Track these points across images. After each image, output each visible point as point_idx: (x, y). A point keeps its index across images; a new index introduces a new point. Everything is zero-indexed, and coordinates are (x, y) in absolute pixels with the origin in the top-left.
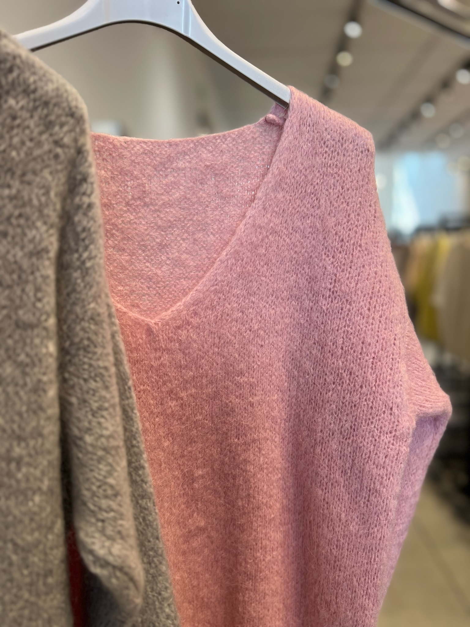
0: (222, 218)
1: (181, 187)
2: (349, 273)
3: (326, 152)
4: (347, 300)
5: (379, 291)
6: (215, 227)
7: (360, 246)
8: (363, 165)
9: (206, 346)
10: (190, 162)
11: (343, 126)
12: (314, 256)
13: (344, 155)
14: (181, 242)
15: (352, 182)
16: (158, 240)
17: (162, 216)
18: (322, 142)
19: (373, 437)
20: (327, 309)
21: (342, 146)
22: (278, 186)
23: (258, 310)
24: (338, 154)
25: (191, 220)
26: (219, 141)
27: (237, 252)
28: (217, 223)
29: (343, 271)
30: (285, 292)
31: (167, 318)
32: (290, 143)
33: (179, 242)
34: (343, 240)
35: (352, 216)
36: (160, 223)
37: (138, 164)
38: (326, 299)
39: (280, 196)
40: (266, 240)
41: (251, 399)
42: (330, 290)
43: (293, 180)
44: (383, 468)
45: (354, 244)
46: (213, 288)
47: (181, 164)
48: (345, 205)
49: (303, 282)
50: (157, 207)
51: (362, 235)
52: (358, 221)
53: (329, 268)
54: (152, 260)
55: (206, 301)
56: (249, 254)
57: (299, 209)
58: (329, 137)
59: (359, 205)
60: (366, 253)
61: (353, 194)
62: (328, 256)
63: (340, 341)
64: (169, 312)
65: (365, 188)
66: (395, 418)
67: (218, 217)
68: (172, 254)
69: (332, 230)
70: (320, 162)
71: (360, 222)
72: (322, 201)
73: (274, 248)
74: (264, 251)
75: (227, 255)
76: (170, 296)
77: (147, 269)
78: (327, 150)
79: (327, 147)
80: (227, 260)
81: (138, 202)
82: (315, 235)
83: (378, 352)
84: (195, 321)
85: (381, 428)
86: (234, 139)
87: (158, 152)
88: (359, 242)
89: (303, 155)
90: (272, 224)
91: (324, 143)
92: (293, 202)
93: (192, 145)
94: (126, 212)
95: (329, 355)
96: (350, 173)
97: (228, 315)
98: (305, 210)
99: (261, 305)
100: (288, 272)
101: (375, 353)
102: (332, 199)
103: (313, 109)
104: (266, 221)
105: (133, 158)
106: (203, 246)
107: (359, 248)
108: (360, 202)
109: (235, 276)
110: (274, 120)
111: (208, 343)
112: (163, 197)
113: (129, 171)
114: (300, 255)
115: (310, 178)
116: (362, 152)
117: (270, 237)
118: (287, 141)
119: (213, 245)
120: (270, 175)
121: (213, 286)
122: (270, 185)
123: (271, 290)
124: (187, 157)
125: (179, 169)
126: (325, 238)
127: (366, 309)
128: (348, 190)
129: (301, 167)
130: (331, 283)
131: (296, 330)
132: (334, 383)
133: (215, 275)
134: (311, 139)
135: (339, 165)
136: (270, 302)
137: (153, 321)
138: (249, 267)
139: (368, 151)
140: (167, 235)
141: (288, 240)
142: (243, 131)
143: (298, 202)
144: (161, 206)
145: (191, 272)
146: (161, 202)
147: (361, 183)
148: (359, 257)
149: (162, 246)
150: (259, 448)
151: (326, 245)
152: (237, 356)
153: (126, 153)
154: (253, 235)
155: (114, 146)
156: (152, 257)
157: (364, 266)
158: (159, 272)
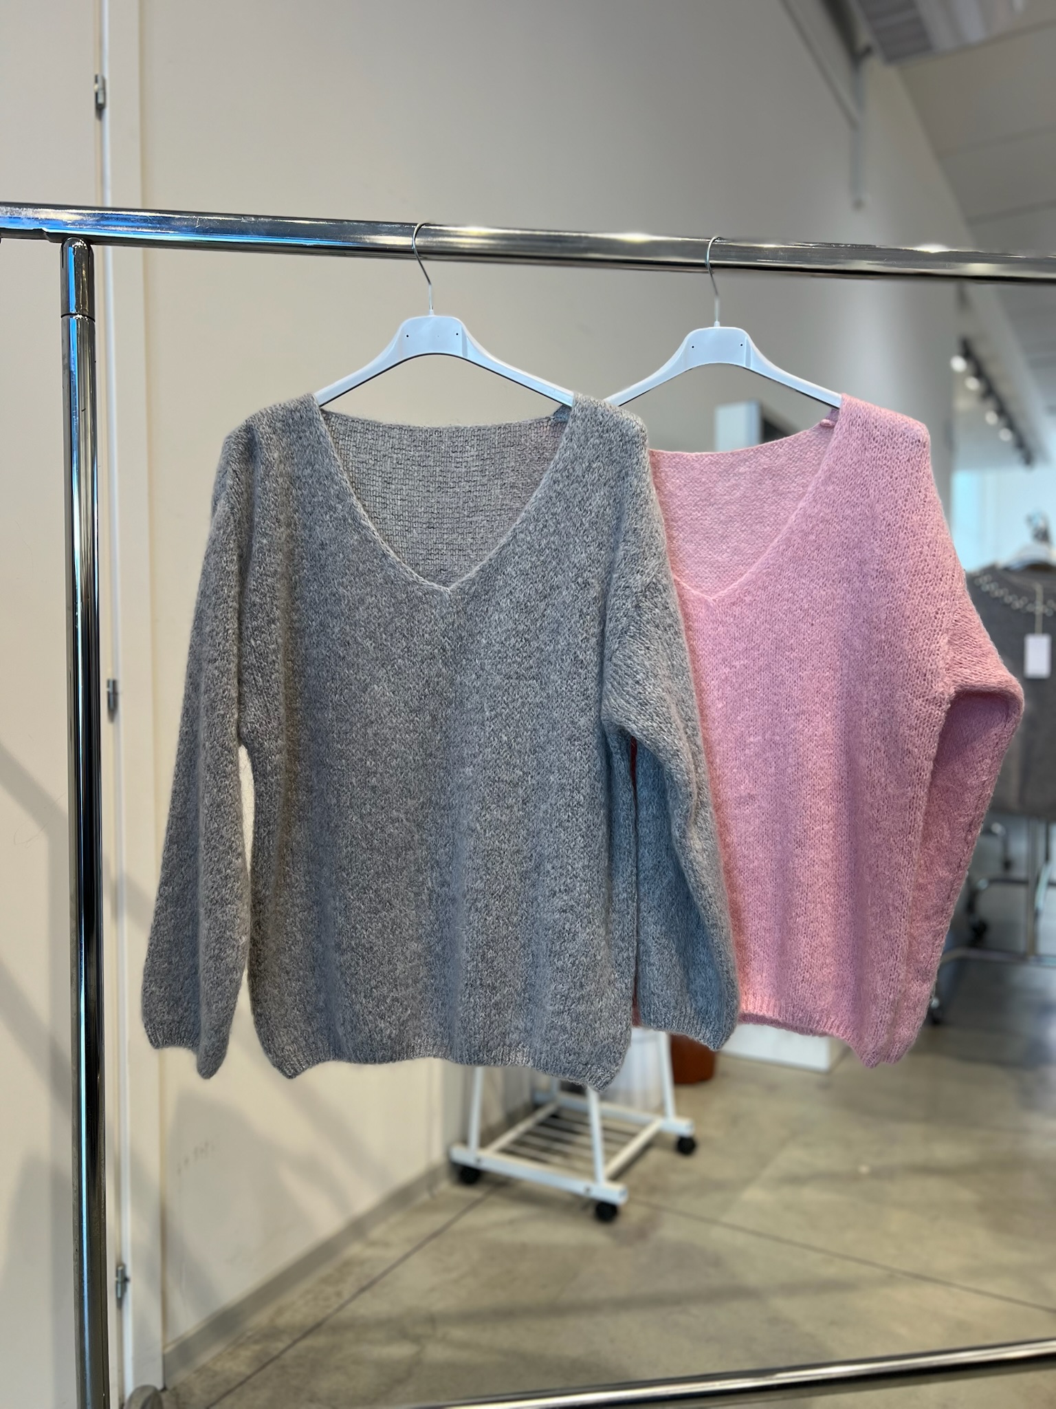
0: (778, 512)
1: (742, 488)
2: (895, 553)
3: (875, 447)
4: (891, 579)
5: (923, 569)
6: (772, 519)
7: (906, 528)
8: (913, 456)
9: (758, 622)
10: (750, 467)
11: (894, 422)
12: (863, 541)
13: (894, 448)
14: (740, 533)
15: (901, 471)
16: (720, 532)
17: (724, 512)
18: (872, 439)
19: (907, 701)
20: (874, 588)
21: (891, 439)
22: (828, 480)
23: (809, 591)
24: (888, 447)
25: (750, 514)
26: (776, 447)
27: (789, 539)
28: (774, 516)
29: (889, 553)
30: (836, 575)
31: (723, 595)
32: (840, 442)
33: (738, 533)
34: (889, 525)
35: (900, 502)
36: (722, 518)
37: (706, 472)
38: (874, 579)
39: (830, 488)
40: (817, 528)
41: (801, 673)
42: (877, 570)
43: (843, 474)
44: (916, 729)
45: (900, 527)
46: (765, 571)
47: (742, 470)
48: (893, 492)
49: (854, 566)
50: (720, 506)
51: (908, 518)
52: (905, 506)
53: (877, 550)
54: (714, 549)
55: (759, 582)
56: (799, 541)
57: (849, 499)
58: (879, 433)
59: (907, 492)
60: (912, 534)
61: (902, 482)
62: (876, 540)
63: (883, 617)
64: (725, 591)
65: (914, 476)
66: (928, 684)
67: (774, 511)
68: (733, 543)
69: (880, 516)
70: (869, 456)
71: (907, 507)
72: (871, 491)
73: (825, 534)
74: (814, 538)
75: (778, 542)
76: (729, 579)
77: (710, 557)
78: (877, 444)
79: (877, 442)
80: (779, 546)
81: (705, 503)
82: (864, 522)
83: (916, 624)
84: (748, 599)
85: (915, 692)
86: (790, 444)
87: (722, 462)
88: (906, 525)
89: (853, 452)
90: (821, 514)
91: (874, 439)
92: (843, 493)
93: (752, 453)
94: (694, 511)
95: (875, 630)
96: (899, 463)
97: (779, 595)
98: (855, 500)
99: (811, 586)
100: (839, 556)
101: (913, 625)
102: (881, 488)
103: (863, 411)
104: (816, 511)
105: (702, 468)
106: (759, 536)
107: (905, 531)
108: (908, 489)
109: (786, 560)
110: (828, 424)
111: (761, 620)
112: (726, 497)
113: (698, 479)
114: (851, 540)
115: (859, 471)
116: (912, 444)
117: (820, 525)
118: (836, 441)
119: (769, 535)
120: (820, 472)
121: (765, 568)
122: (820, 480)
123: (822, 573)
124: (747, 463)
125: (739, 473)
126: (873, 524)
127: (907, 585)
128: (897, 479)
129: (850, 462)
130: (878, 564)
131: (848, 610)
132: (878, 656)
133: (767, 559)
134: (860, 437)
135: (888, 457)
136: (821, 584)
137: (712, 598)
138: (799, 552)
139: (919, 441)
140: (728, 528)
141: (838, 527)
142: (799, 436)
143: (848, 493)
144: (723, 505)
145: (749, 558)
146: (724, 501)
147: (910, 471)
148: (904, 539)
149: (723, 537)
150: (809, 720)
151: (874, 530)
152: (787, 633)
153: (696, 465)
154: (804, 524)
155: (688, 460)
156: (715, 547)
157: (908, 547)
158: (719, 558)
